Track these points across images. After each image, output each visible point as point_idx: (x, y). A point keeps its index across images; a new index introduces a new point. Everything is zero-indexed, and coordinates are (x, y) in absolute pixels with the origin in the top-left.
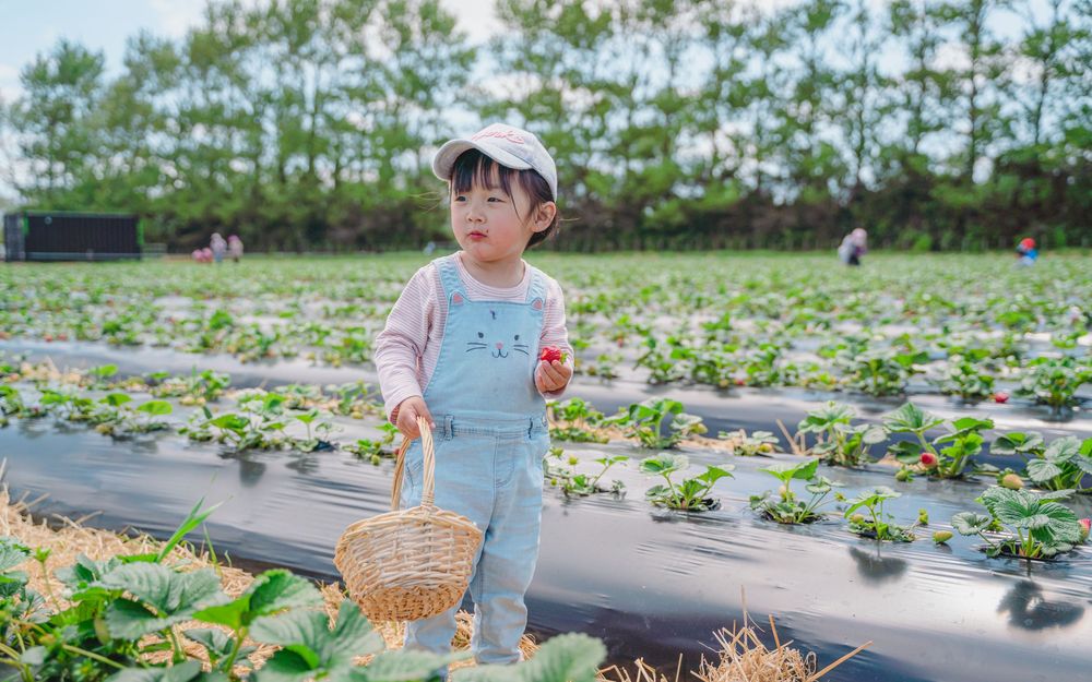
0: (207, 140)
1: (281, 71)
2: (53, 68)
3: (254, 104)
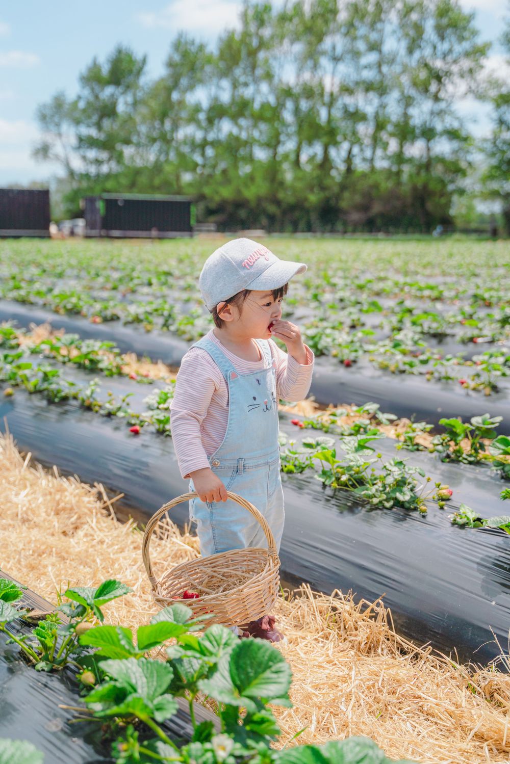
0: (235, 131)
1: (301, 69)
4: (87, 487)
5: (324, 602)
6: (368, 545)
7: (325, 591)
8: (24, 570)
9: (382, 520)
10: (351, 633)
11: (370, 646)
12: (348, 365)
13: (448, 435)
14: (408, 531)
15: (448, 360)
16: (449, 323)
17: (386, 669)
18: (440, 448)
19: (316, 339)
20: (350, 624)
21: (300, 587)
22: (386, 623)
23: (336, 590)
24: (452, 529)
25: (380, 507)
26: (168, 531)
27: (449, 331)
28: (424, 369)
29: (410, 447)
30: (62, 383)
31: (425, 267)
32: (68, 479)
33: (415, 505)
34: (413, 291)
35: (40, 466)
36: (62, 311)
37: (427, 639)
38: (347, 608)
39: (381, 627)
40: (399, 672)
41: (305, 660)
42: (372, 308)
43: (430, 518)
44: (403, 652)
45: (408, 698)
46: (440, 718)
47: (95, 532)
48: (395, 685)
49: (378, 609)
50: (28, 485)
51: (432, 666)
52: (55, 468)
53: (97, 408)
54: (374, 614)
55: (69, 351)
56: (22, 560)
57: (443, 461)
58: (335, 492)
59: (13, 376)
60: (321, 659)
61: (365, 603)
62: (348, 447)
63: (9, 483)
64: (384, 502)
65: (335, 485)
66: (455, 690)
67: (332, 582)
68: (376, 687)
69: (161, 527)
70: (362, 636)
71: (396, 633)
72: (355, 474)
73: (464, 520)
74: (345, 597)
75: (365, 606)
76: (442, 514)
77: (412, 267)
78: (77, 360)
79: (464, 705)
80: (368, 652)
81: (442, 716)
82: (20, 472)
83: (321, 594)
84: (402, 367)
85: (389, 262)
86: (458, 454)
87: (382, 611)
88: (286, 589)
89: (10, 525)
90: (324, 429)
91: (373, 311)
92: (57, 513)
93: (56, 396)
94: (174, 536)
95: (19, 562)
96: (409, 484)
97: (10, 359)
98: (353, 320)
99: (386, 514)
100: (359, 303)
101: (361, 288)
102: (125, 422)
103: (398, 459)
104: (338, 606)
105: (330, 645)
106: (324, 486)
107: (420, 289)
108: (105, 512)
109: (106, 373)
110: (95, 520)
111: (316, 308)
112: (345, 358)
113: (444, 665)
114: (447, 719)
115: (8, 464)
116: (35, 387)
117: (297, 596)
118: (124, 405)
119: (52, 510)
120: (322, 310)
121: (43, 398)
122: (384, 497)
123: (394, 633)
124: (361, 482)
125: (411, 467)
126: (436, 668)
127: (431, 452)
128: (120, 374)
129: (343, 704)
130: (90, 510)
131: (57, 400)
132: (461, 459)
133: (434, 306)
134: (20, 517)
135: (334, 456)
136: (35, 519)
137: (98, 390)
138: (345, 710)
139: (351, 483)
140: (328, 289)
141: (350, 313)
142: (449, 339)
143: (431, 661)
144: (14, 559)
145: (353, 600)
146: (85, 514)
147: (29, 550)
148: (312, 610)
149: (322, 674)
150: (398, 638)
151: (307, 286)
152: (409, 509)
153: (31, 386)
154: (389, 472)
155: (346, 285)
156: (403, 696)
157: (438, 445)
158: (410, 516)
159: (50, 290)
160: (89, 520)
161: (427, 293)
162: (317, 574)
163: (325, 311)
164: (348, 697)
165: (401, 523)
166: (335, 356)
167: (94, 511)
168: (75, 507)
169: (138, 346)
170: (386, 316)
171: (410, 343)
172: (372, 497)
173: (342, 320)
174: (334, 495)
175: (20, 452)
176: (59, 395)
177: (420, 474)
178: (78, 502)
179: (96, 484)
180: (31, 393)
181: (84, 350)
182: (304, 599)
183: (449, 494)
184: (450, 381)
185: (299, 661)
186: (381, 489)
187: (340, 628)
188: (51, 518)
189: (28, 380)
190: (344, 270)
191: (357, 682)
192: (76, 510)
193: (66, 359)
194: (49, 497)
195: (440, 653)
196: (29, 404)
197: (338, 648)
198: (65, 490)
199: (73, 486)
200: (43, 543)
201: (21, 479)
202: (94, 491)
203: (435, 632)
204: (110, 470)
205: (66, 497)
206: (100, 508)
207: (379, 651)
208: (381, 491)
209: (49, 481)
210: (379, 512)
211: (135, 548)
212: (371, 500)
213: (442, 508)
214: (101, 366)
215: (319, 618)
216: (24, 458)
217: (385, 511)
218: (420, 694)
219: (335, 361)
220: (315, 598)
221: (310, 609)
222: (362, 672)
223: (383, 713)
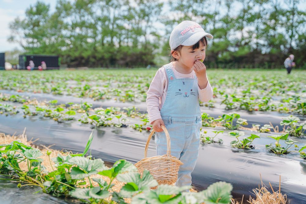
0: (80, 32)
1: (103, 10)
2: (35, 9)
3: (95, 21)
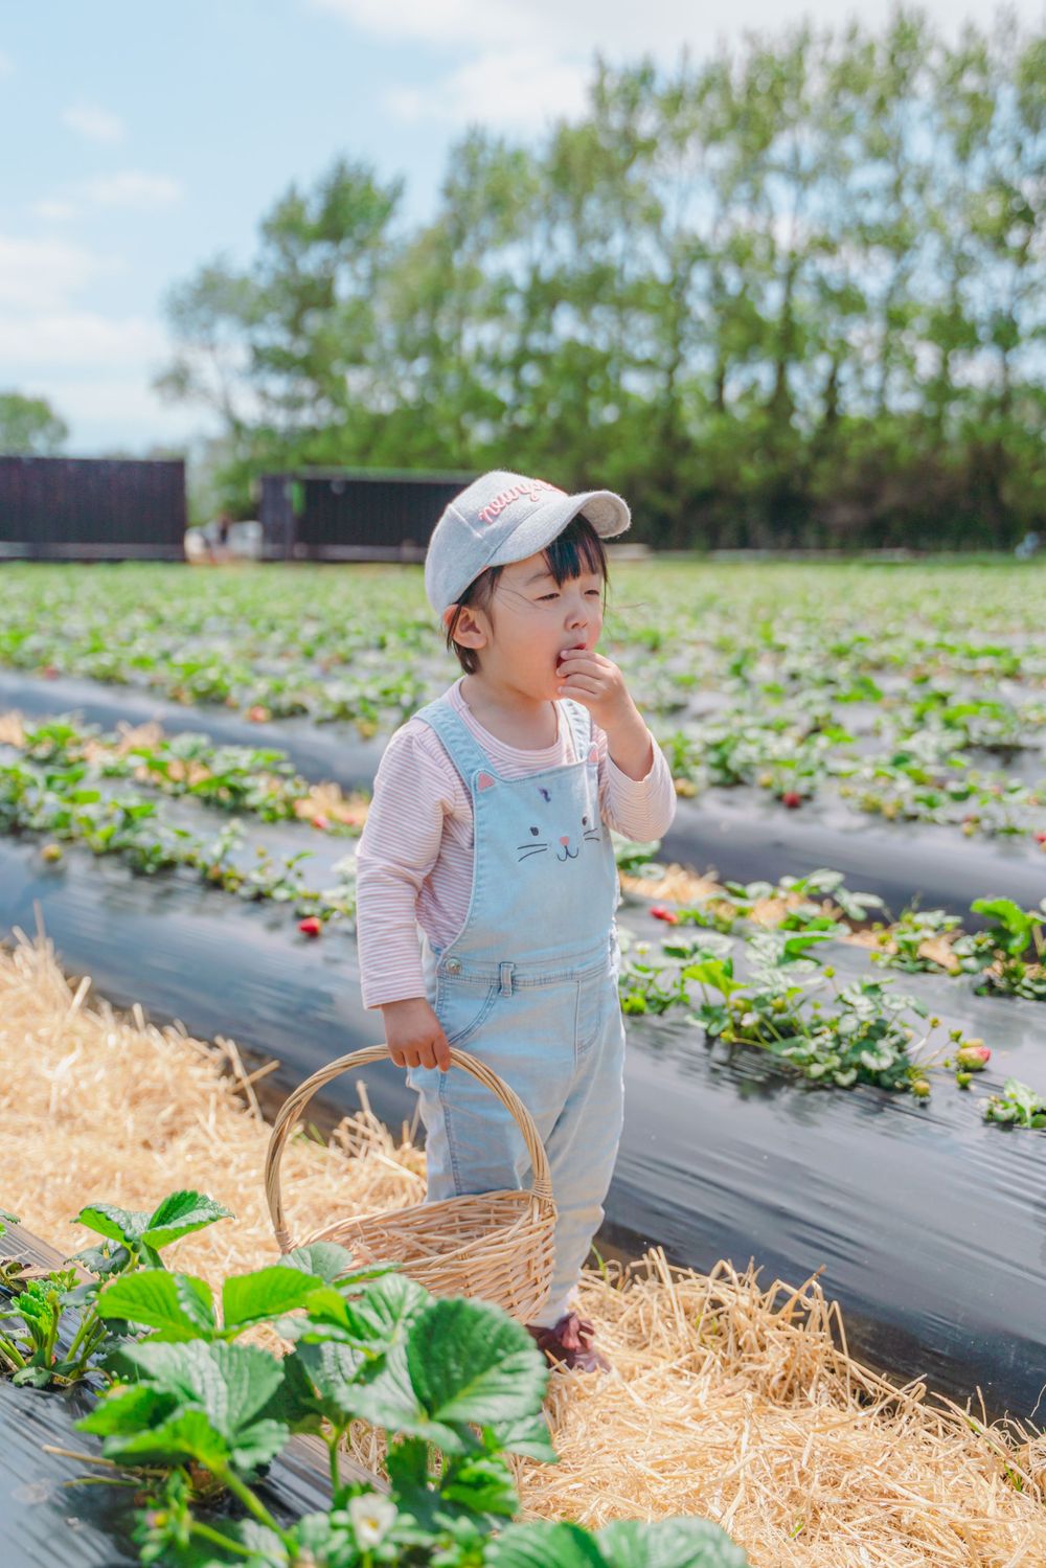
0: (580, 335)
3: (672, 263)
4: (202, 1047)
5: (697, 1288)
6: (795, 1165)
7: (699, 1266)
8: (49, 1215)
9: (831, 1111)
10: (751, 1355)
11: (791, 1385)
12: (793, 803)
13: (988, 935)
14: (884, 1134)
15: (1013, 791)
16: (1028, 721)
17: (819, 1431)
18: (972, 963)
19: (725, 750)
20: (749, 1335)
21: (645, 1256)
22: (826, 1333)
23: (722, 1263)
24: (985, 1131)
25: (828, 1085)
26: (368, 1139)
27: (1026, 740)
28: (958, 811)
29: (909, 966)
30: (164, 832)
31: (989, 615)
32: (162, 1033)
33: (905, 1080)
34: (956, 660)
35: (105, 1006)
36: (187, 696)
37: (918, 1371)
38: (745, 1301)
39: (816, 1342)
40: (849, 1438)
41: (644, 1411)
42: (860, 692)
43: (936, 1109)
44: (865, 1401)
45: (867, 1497)
46: (938, 1542)
47: (212, 1142)
48: (838, 1467)
49: (809, 1302)
50: (78, 1043)
51: (928, 1431)
52: (137, 1010)
53: (233, 884)
54: (802, 1314)
55: (187, 772)
56: (47, 1195)
57: (977, 993)
58: (732, 1054)
59: (64, 820)
60: (681, 1411)
61: (782, 1290)
62: (760, 956)
63: (39, 1040)
64: (835, 1073)
65: (730, 1036)
66: (972, 1480)
67: (713, 1244)
68: (796, 1469)
69: (352, 1131)
70: (773, 1362)
71: (851, 1357)
72: (774, 1012)
73: (1011, 1112)
74: (740, 1279)
75: (782, 1297)
76: (964, 1100)
77: (960, 616)
78: (205, 791)
79: (991, 1511)
80: (787, 1399)
81: (941, 1538)
82: (63, 1018)
83: (690, 1272)
84: (910, 809)
85: (912, 605)
86: (1014, 980)
87: (817, 1306)
88: (612, 1262)
89: (30, 1126)
90: (721, 927)
91: (861, 700)
92: (135, 1101)
93: (148, 860)
94: (380, 1149)
95: (41, 1199)
96: (893, 1034)
97: (58, 784)
98: (817, 719)
99: (840, 1098)
100: (830, 682)
101: (841, 654)
102: (289, 911)
103: (870, 980)
104: (724, 1298)
105: (703, 1381)
106: (710, 1040)
107: (972, 656)
108: (237, 1101)
109: (263, 815)
110: (212, 1118)
111: (736, 692)
112: (787, 789)
113: (953, 1427)
114: (953, 1543)
115: (39, 1002)
116: (108, 840)
117: (637, 1277)
118: (291, 877)
119: (124, 1095)
120: (748, 694)
121: (122, 865)
122: (836, 1061)
123: (845, 1357)
124: (788, 1031)
125: (897, 997)
126: (937, 1435)
127: (954, 975)
128: (293, 818)
129: (717, 1501)
130: (204, 1095)
131: (150, 868)
132: (1018, 988)
133: (997, 689)
134: (53, 1108)
135: (729, 973)
136: (87, 1114)
137: (238, 845)
138: (719, 1514)
139: (766, 1034)
140: (768, 656)
141: (810, 703)
142: (1026, 758)
143: (922, 1417)
144: (31, 1193)
145: (757, 1282)
146: (193, 1104)
147: (64, 1175)
148: (668, 1304)
149: (679, 1442)
150: (854, 1367)
151: (722, 648)
152: (891, 1089)
153: (98, 839)
154: (849, 1009)
155: (809, 648)
156: (855, 1491)
157: (967, 957)
158: (893, 1103)
159: (166, 656)
160: (201, 1118)
161: (984, 663)
162: (683, 1228)
163: (756, 700)
164: (731, 1487)
165: (870, 1117)
166: (766, 787)
167: (213, 1098)
168: (171, 1089)
169: (343, 768)
170: (889, 710)
171: (930, 757)
172: (810, 1063)
173: (792, 716)
174: (730, 1059)
175: (66, 977)
176: (156, 859)
177: (917, 1012)
178: (178, 1077)
179: (219, 1040)
180: (99, 855)
181: (220, 766)
182: (652, 1282)
183: (982, 1058)
184: (1016, 839)
185: (631, 1414)
186: (830, 1045)
187: (726, 1344)
188: (121, 1111)
189: (92, 826)
190: (809, 621)
191: (752, 1455)
192: (173, 1094)
193: (180, 788)
194: (118, 1071)
195: (946, 1400)
196: (95, 877)
197: (720, 1389)
198: (155, 1054)
199: (172, 1045)
200: (96, 1162)
201: (64, 1034)
202: (216, 1055)
203: (935, 1354)
204: (252, 1013)
205: (153, 1068)
206: (226, 1091)
207: (811, 1396)
208: (831, 1050)
209: (122, 1037)
210: (825, 1095)
211: (295, 1176)
212: (806, 1069)
213: (964, 1087)
214: (252, 800)
215: (682, 1325)
216: (74, 990)
217: (838, 1092)
218: (894, 1486)
219: (766, 796)
220: (675, 1280)
221: (664, 1306)
222: (765, 1437)
223: (808, 1525)
